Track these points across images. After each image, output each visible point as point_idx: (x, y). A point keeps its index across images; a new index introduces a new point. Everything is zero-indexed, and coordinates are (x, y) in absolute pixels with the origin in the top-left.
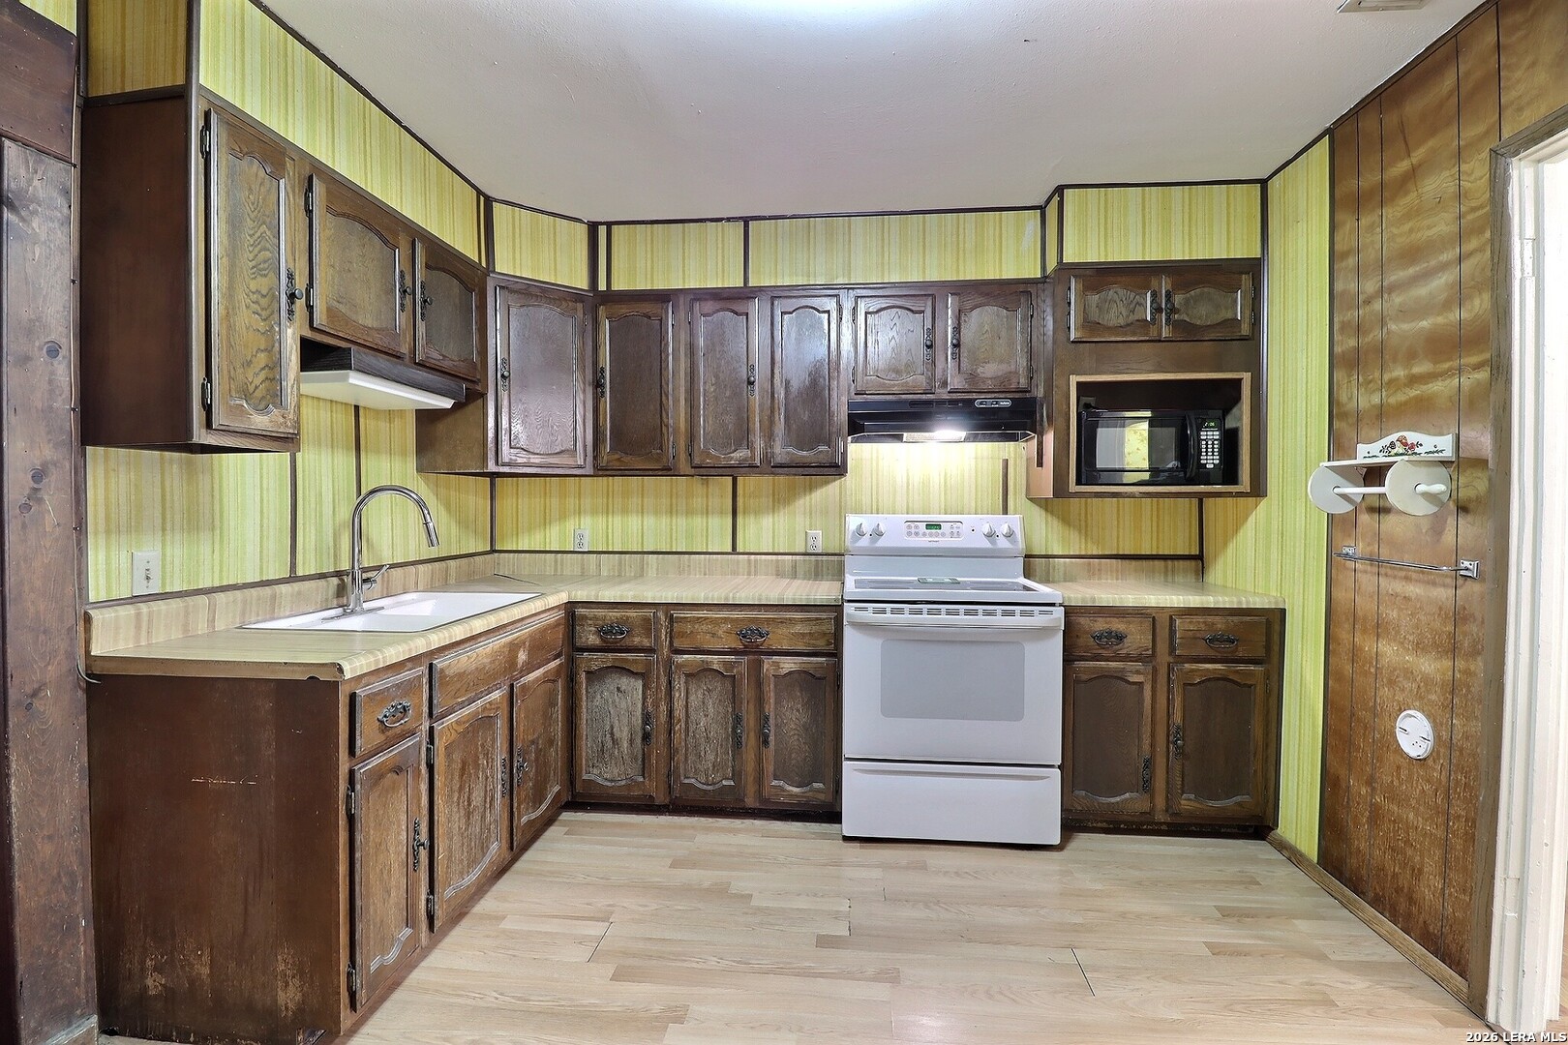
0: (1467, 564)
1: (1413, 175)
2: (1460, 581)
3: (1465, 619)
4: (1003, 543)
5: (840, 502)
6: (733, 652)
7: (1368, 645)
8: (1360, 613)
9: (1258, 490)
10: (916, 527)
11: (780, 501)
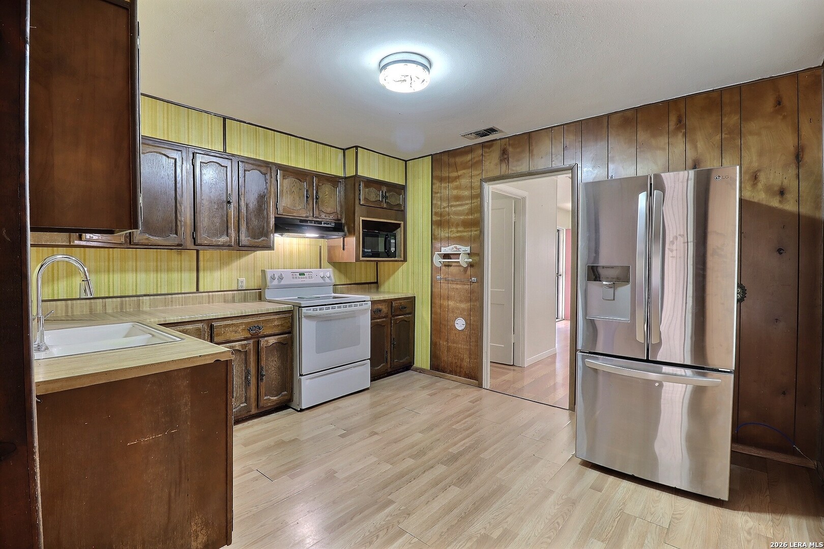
0: (473, 279)
1: (458, 177)
2: (472, 283)
3: (473, 292)
4: (327, 280)
5: (254, 264)
6: (246, 339)
7: (445, 303)
8: (442, 295)
9: (405, 260)
10: (296, 275)
11: (224, 263)
